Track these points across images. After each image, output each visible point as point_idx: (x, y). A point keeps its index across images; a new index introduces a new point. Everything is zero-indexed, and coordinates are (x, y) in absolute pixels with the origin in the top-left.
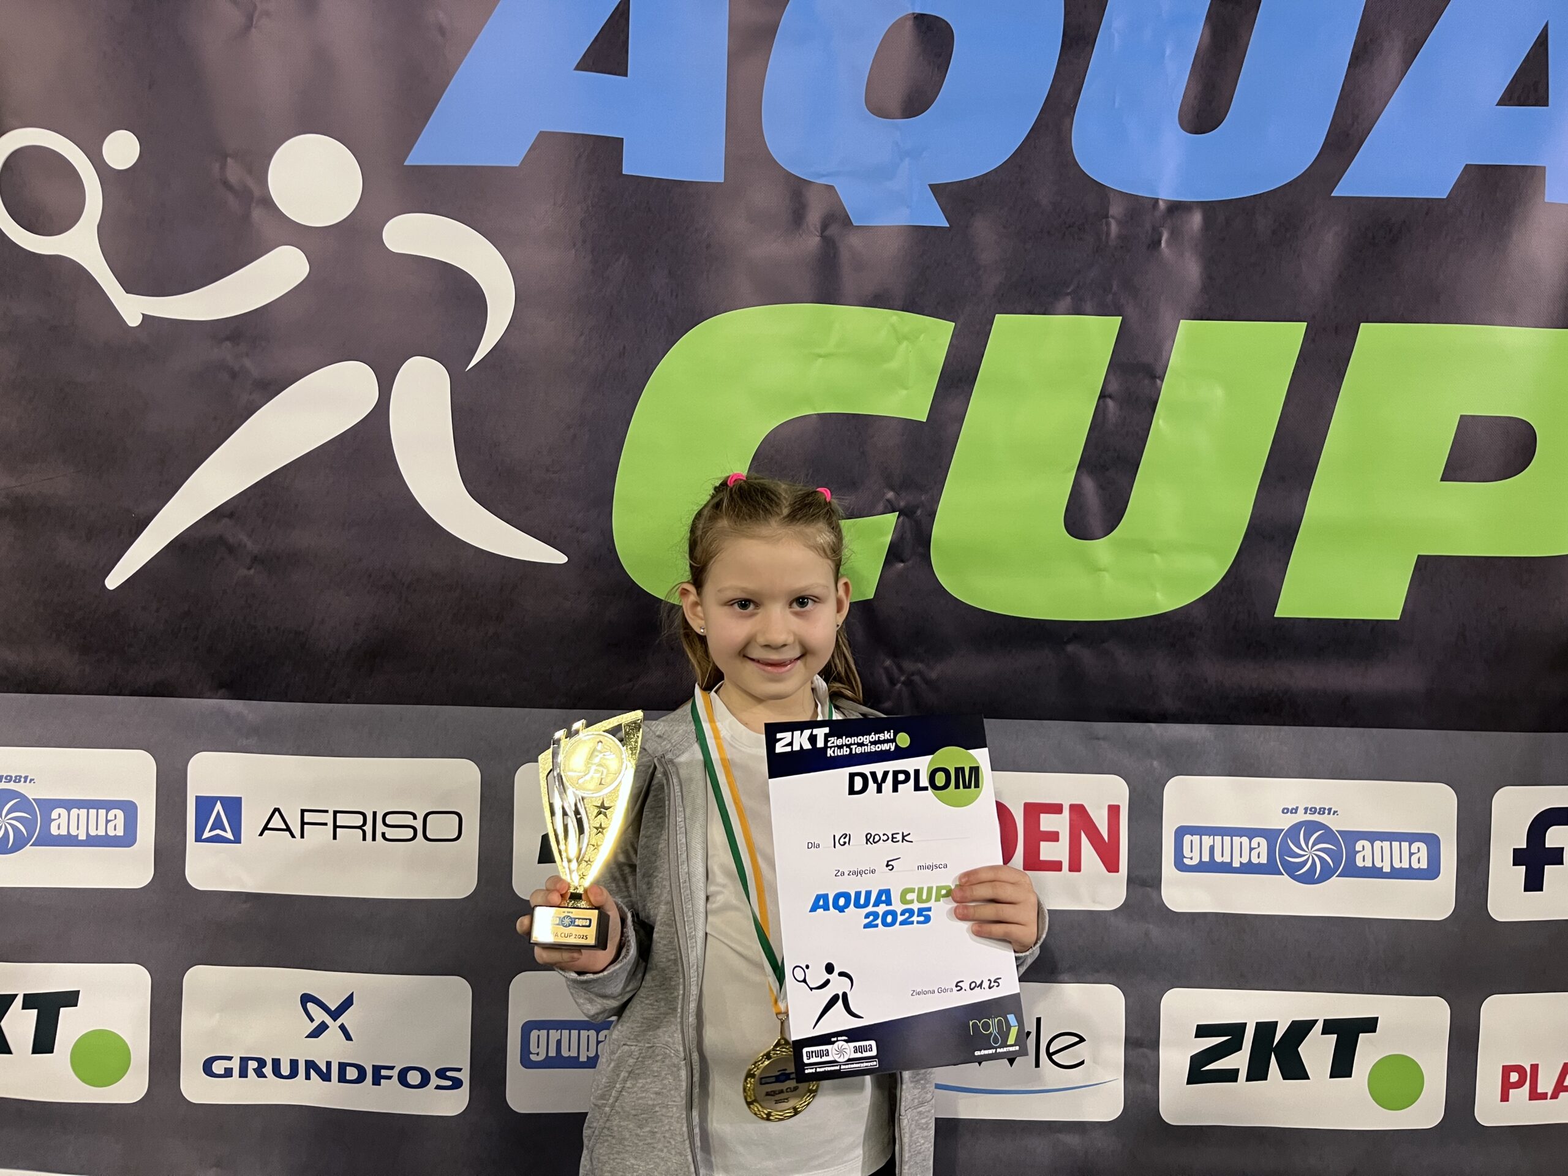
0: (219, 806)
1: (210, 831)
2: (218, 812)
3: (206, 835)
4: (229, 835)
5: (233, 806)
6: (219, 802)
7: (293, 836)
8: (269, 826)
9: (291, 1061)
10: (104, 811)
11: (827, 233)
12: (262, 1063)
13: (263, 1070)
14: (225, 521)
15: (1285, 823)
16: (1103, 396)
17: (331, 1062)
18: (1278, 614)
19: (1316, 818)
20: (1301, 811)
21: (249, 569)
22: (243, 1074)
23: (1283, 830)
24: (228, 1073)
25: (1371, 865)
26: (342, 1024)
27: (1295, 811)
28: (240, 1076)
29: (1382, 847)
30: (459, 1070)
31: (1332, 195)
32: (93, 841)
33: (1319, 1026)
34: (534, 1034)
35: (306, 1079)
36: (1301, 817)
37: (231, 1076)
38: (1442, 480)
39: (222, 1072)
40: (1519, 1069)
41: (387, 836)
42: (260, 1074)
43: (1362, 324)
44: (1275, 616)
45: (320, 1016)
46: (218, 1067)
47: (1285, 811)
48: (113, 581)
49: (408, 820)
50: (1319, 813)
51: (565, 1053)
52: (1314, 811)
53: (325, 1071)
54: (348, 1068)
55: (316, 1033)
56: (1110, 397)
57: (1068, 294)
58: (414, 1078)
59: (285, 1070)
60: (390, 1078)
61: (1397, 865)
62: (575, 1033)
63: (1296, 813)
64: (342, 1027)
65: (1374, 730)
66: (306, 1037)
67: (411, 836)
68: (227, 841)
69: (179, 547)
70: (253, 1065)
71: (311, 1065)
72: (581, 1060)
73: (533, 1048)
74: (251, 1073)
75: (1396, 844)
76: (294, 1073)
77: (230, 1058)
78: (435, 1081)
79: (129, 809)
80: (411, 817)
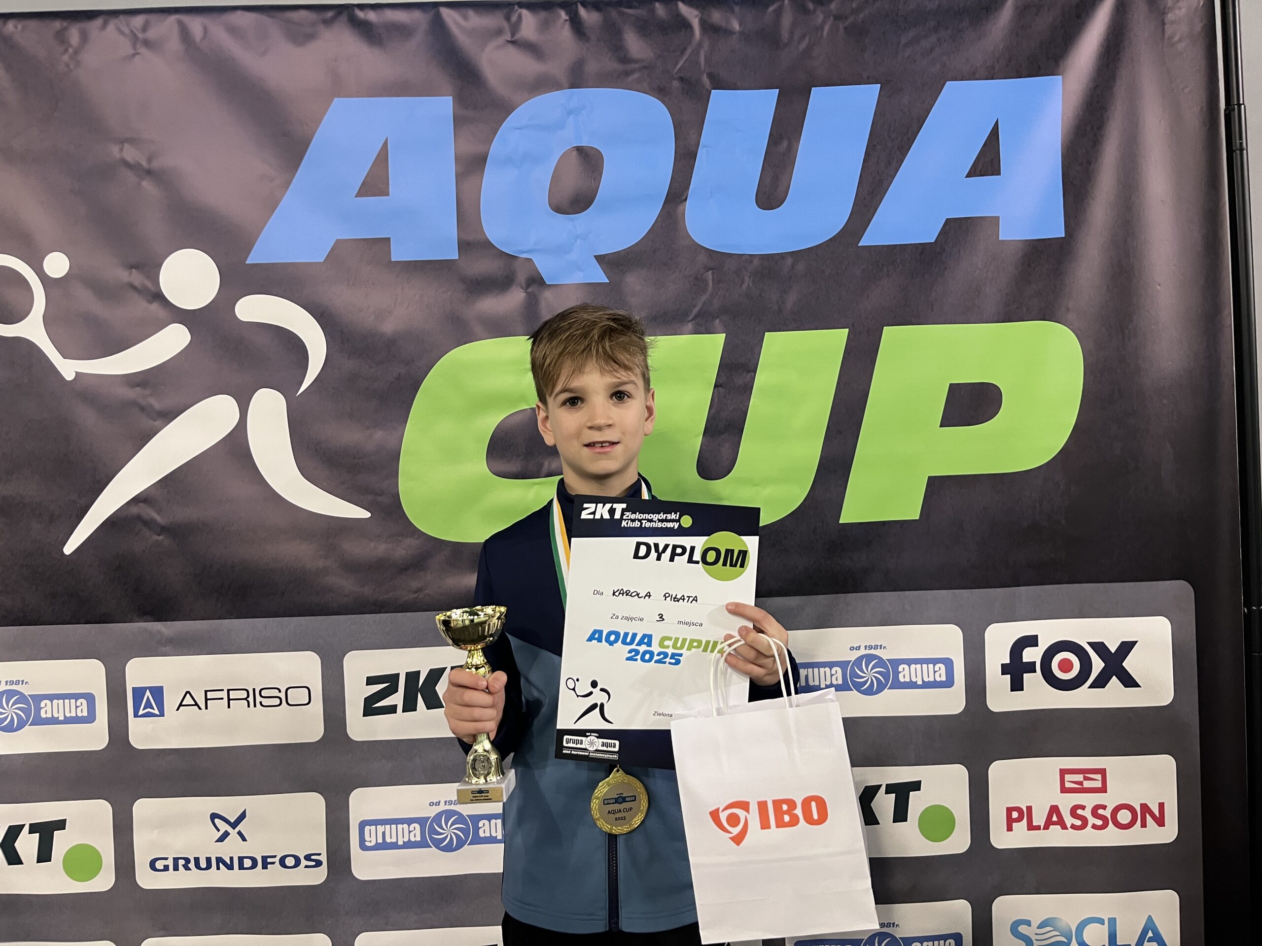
0: (148, 693)
1: (143, 710)
2: (148, 697)
3: (141, 712)
4: (157, 712)
5: (158, 692)
6: (148, 691)
7: (200, 708)
8: (183, 703)
9: (207, 858)
10: (74, 700)
11: (528, 291)
12: (187, 861)
13: (189, 865)
14: (142, 504)
15: (853, 656)
16: (716, 386)
17: (233, 857)
18: (841, 522)
19: (872, 652)
20: (862, 648)
21: (159, 535)
22: (176, 868)
23: (851, 661)
24: (166, 868)
25: (909, 680)
26: (240, 831)
27: (859, 648)
28: (174, 870)
29: (916, 668)
30: (320, 854)
31: (859, 245)
32: (68, 721)
33: (883, 789)
34: (367, 828)
35: (217, 869)
36: (863, 652)
37: (168, 870)
38: (941, 426)
39: (163, 868)
40: (1018, 809)
41: (263, 704)
42: (187, 868)
43: (885, 327)
44: (840, 522)
45: (223, 827)
46: (159, 865)
47: (852, 649)
48: (69, 548)
49: (275, 693)
50: (874, 649)
51: (388, 840)
52: (871, 647)
53: (229, 863)
54: (245, 860)
55: (221, 839)
56: (721, 386)
57: (689, 321)
58: (290, 862)
59: (203, 864)
60: (273, 863)
61: (926, 679)
62: (394, 826)
63: (859, 649)
64: (240, 833)
65: (907, 593)
66: (216, 842)
67: (278, 703)
68: (155, 715)
69: (111, 524)
70: (181, 862)
71: (219, 860)
72: (399, 844)
73: (367, 838)
74: (181, 868)
75: (925, 666)
76: (209, 866)
77: (166, 859)
78: (304, 863)
79: (90, 698)
80: (277, 691)
